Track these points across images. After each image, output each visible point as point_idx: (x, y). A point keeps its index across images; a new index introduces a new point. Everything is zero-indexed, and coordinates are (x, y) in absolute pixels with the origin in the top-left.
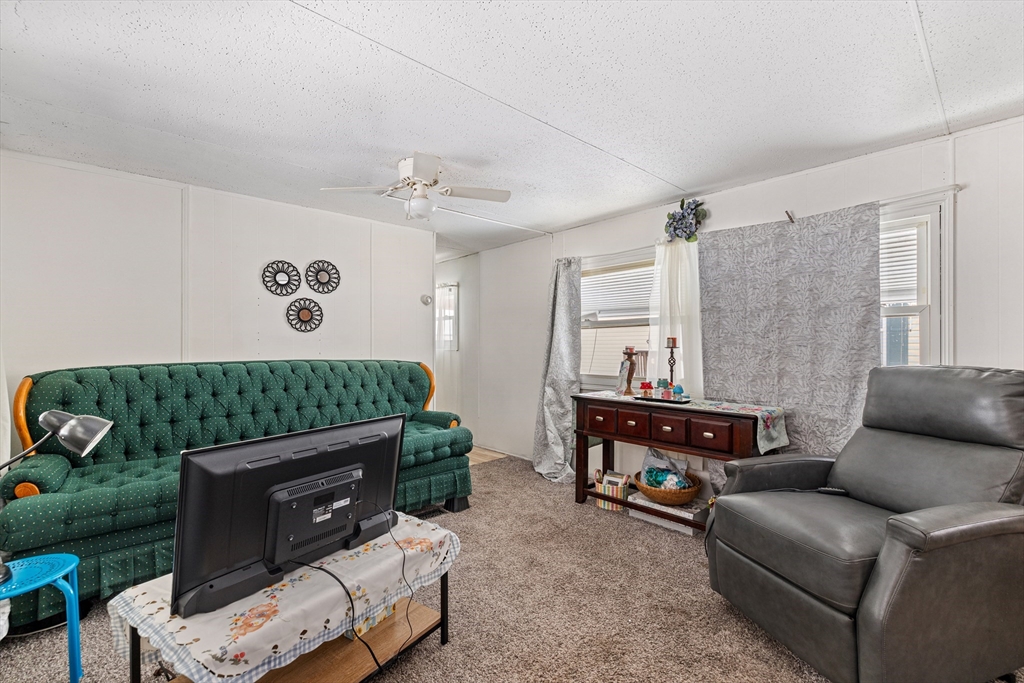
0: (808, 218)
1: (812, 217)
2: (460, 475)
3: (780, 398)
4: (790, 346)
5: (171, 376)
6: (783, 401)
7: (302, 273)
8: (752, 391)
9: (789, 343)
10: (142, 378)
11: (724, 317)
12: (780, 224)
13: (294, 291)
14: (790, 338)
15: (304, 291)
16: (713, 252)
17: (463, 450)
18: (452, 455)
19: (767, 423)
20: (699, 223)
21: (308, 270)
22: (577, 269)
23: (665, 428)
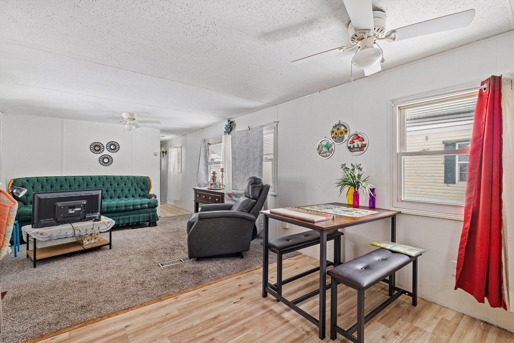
1: (254, 128)
2: (152, 215)
5: (56, 180)
7: (105, 146)
10: (47, 181)
11: (236, 161)
12: (247, 130)
13: (102, 152)
15: (106, 152)
17: (154, 206)
18: (149, 208)
19: (230, 195)
20: (232, 128)
21: (107, 145)
22: (207, 142)
23: (210, 198)
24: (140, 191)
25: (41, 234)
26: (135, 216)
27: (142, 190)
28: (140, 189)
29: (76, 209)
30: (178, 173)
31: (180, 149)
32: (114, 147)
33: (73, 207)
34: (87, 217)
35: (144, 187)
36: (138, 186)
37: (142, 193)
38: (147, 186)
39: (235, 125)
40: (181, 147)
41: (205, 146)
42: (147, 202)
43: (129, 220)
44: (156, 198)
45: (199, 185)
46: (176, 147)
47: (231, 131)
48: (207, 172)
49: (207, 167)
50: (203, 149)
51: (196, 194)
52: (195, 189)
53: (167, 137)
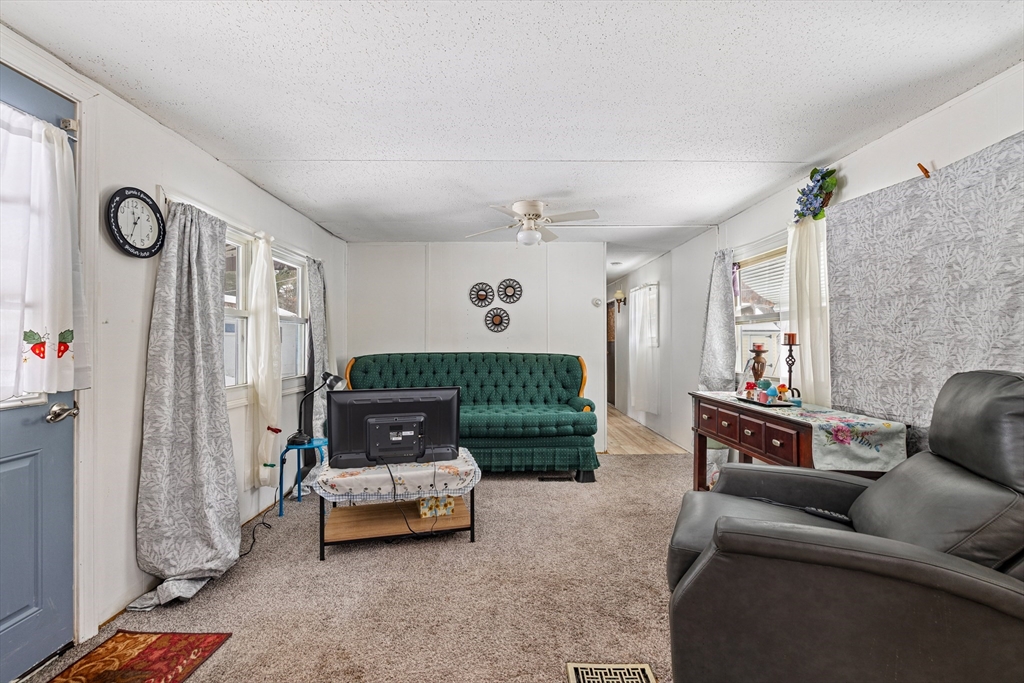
0: (946, 168)
1: (951, 166)
2: (583, 452)
3: (916, 412)
4: (926, 344)
5: (415, 361)
6: (919, 416)
7: (495, 289)
8: (883, 402)
9: (926, 339)
10: (401, 361)
11: (853, 307)
12: (913, 183)
13: (490, 303)
14: (928, 333)
15: (497, 303)
16: (840, 228)
17: (587, 431)
18: (576, 433)
19: (836, 435)
20: (829, 195)
21: (499, 287)
22: (729, 261)
23: (748, 432)
24: (561, 389)
25: (333, 487)
26: (544, 450)
27: (564, 387)
28: (560, 385)
29: (404, 433)
30: (652, 347)
31: (654, 289)
32: (511, 290)
33: (398, 428)
34: (428, 452)
35: (568, 380)
36: (557, 378)
37: (565, 394)
38: (575, 377)
39: (841, 184)
40: (658, 284)
41: (724, 271)
42: (570, 420)
43: (532, 459)
44: (592, 409)
45: (707, 384)
46: (647, 285)
47: (824, 204)
48: (731, 346)
49: (731, 331)
50: (717, 281)
51: (699, 410)
52: (694, 396)
53: (626, 264)
